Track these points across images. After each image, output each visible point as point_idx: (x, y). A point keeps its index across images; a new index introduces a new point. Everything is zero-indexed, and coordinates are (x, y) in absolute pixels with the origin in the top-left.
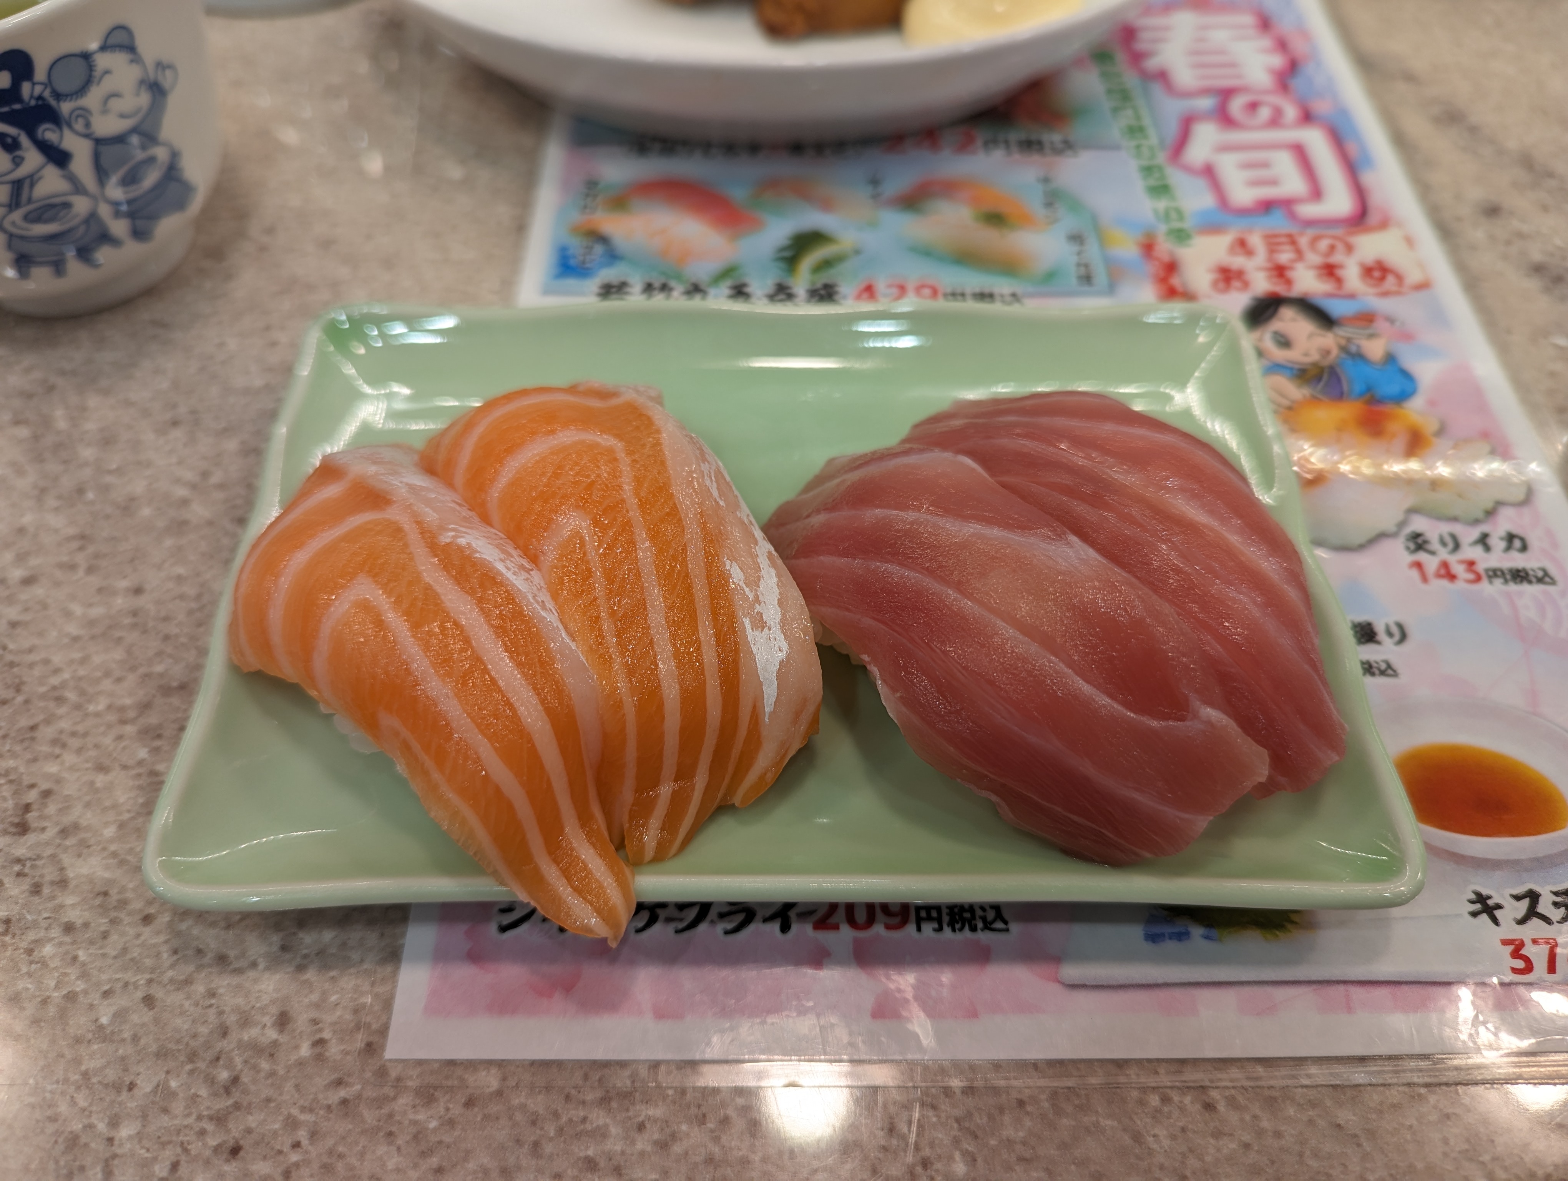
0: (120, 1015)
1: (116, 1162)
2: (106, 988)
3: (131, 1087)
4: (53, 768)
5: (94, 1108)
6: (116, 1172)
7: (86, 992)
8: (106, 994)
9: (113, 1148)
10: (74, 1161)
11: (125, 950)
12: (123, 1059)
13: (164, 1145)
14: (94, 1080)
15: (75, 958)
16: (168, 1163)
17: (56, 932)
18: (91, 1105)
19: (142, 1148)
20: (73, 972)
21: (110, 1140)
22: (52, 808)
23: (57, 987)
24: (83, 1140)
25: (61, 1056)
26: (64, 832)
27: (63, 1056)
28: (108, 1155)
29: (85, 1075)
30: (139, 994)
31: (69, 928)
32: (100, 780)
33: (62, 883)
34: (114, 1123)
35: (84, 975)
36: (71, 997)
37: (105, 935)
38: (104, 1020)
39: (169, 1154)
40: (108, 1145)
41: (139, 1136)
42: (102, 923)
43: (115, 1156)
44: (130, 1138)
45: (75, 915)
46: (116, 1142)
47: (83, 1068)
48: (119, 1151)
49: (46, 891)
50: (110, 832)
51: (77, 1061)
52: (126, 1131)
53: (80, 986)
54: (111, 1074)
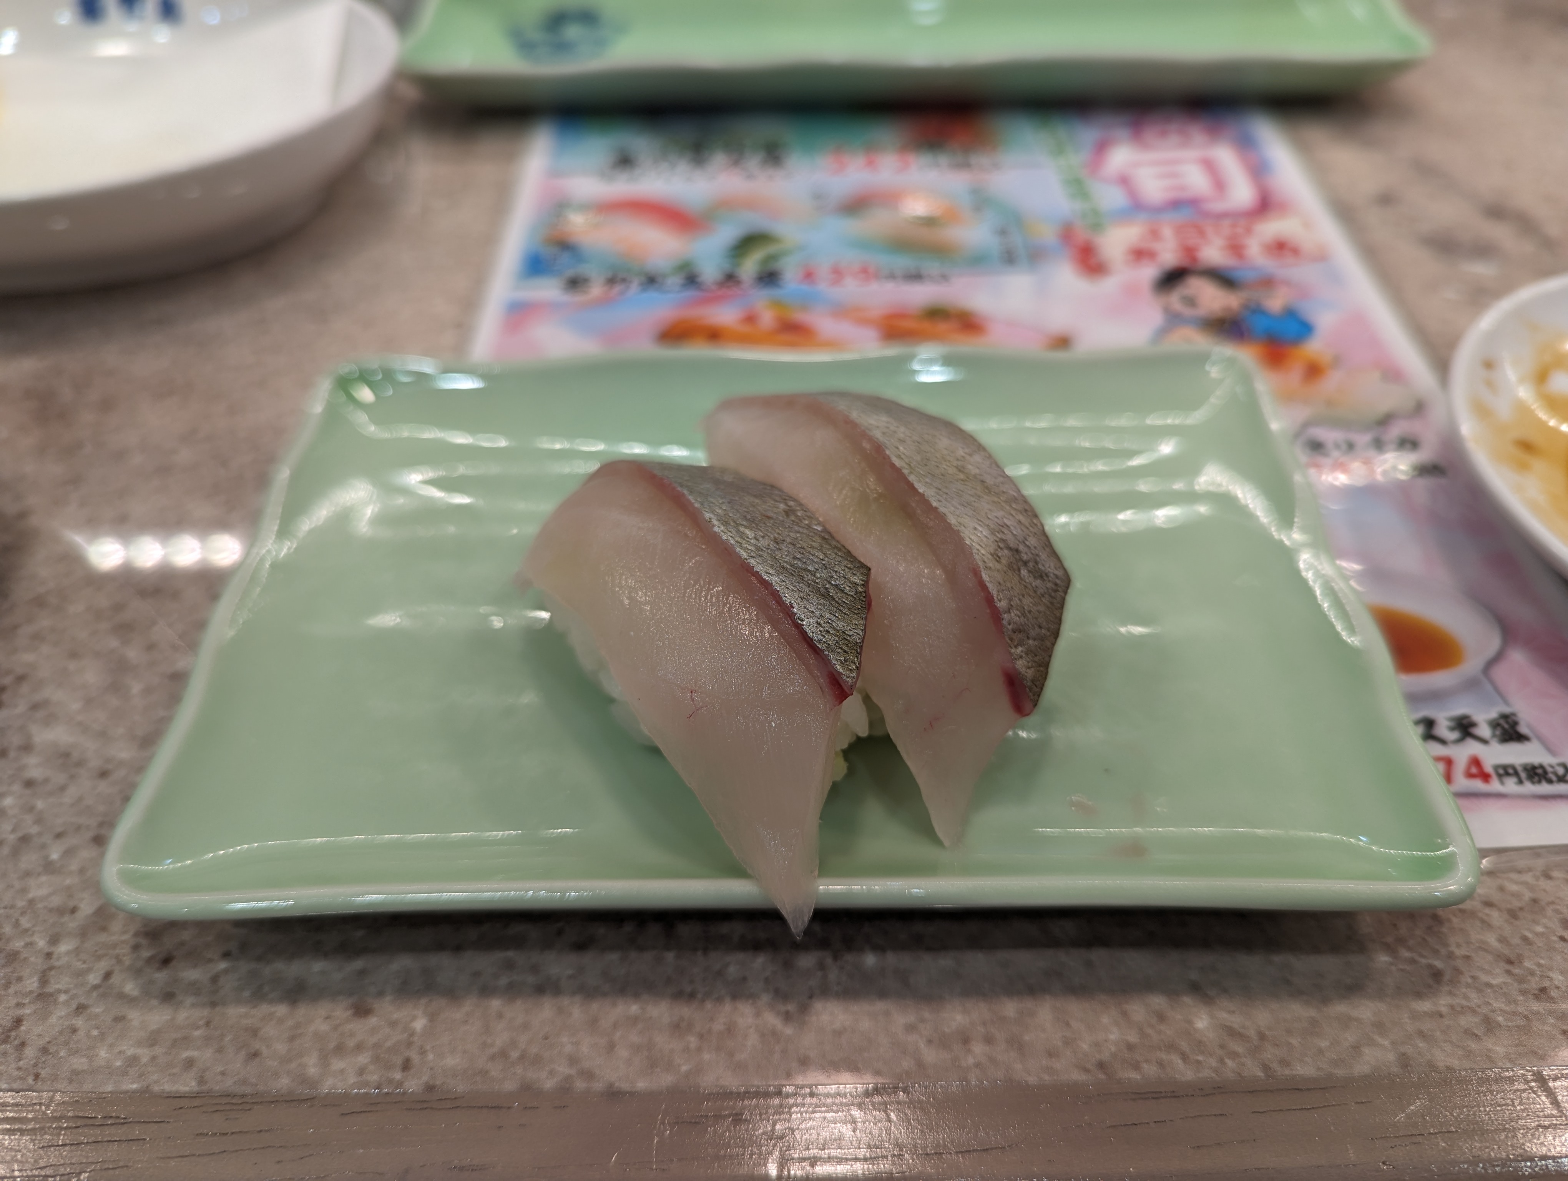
0: (69, 853)
1: (53, 973)
2: (59, 830)
3: (74, 910)
4: (29, 657)
5: (36, 929)
6: (52, 981)
7: (40, 834)
8: (59, 836)
9: (52, 961)
10: (13, 972)
11: (80, 799)
12: (69, 888)
13: (99, 958)
14: (40, 906)
15: (31, 809)
16: (102, 972)
17: (16, 787)
18: (34, 926)
19: (79, 960)
20: (29, 818)
21: (49, 955)
22: (25, 689)
23: (14, 831)
24: (23, 956)
25: (10, 886)
26: (35, 707)
27: (12, 887)
28: (45, 967)
29: (31, 902)
30: (90, 834)
31: (29, 784)
32: (72, 666)
33: (27, 748)
34: (54, 940)
35: (39, 821)
36: (25, 839)
37: (63, 788)
38: (55, 856)
39: (103, 965)
40: (47, 959)
41: (77, 951)
42: (60, 778)
43: (51, 968)
44: (68, 953)
45: (35, 773)
46: (55, 956)
47: (31, 896)
48: (57, 964)
49: (12, 754)
50: (76, 706)
51: (24, 891)
52: (63, 948)
53: (34, 830)
54: (56, 901)
